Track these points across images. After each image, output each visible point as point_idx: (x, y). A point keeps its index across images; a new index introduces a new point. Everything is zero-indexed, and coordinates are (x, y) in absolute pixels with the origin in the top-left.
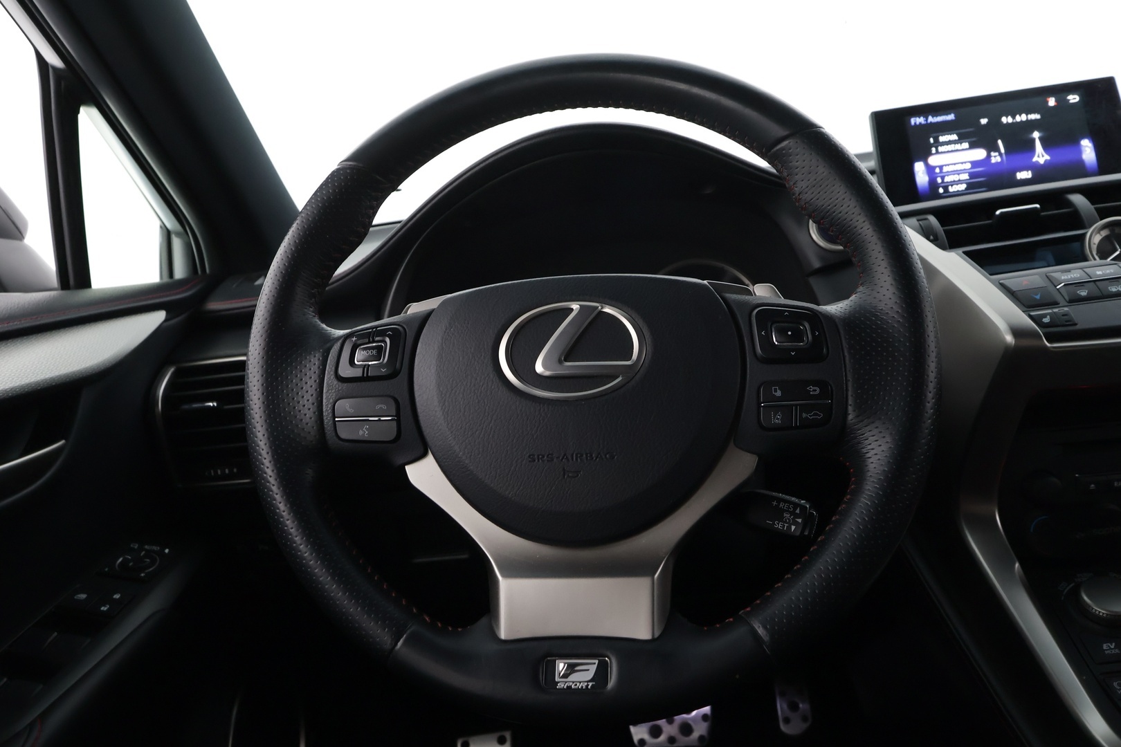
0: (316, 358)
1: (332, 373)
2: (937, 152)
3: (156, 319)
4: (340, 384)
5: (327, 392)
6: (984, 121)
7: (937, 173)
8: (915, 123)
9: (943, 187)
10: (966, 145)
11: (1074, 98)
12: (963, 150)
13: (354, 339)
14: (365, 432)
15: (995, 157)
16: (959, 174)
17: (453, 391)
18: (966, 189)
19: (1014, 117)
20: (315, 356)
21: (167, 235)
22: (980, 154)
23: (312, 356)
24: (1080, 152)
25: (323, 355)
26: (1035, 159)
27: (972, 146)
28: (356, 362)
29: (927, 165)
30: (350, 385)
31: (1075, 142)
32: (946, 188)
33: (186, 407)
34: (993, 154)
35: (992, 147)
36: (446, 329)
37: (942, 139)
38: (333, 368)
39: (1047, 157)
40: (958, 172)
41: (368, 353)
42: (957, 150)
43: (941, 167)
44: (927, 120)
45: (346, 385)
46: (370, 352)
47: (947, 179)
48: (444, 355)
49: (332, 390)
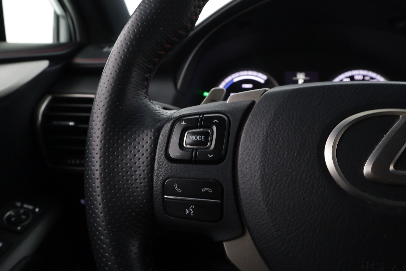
0: (148, 137)
1: (162, 153)
3: (43, 65)
4: (170, 164)
5: (157, 170)
13: (183, 123)
14: (190, 211)
17: (278, 185)
20: (147, 135)
21: (57, 18)
23: (144, 135)
25: (154, 134)
28: (184, 145)
30: (179, 166)
33: (55, 123)
36: (271, 124)
38: (164, 148)
41: (196, 138)
45: (175, 165)
46: (198, 137)
48: (268, 148)
49: (162, 168)
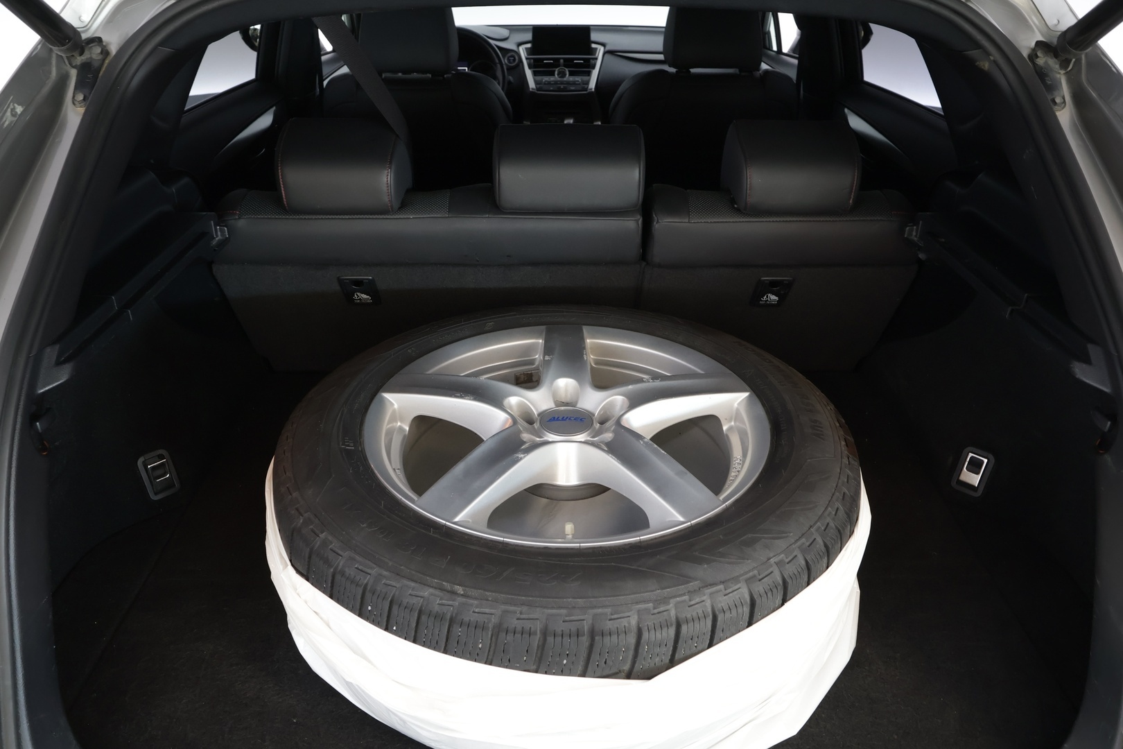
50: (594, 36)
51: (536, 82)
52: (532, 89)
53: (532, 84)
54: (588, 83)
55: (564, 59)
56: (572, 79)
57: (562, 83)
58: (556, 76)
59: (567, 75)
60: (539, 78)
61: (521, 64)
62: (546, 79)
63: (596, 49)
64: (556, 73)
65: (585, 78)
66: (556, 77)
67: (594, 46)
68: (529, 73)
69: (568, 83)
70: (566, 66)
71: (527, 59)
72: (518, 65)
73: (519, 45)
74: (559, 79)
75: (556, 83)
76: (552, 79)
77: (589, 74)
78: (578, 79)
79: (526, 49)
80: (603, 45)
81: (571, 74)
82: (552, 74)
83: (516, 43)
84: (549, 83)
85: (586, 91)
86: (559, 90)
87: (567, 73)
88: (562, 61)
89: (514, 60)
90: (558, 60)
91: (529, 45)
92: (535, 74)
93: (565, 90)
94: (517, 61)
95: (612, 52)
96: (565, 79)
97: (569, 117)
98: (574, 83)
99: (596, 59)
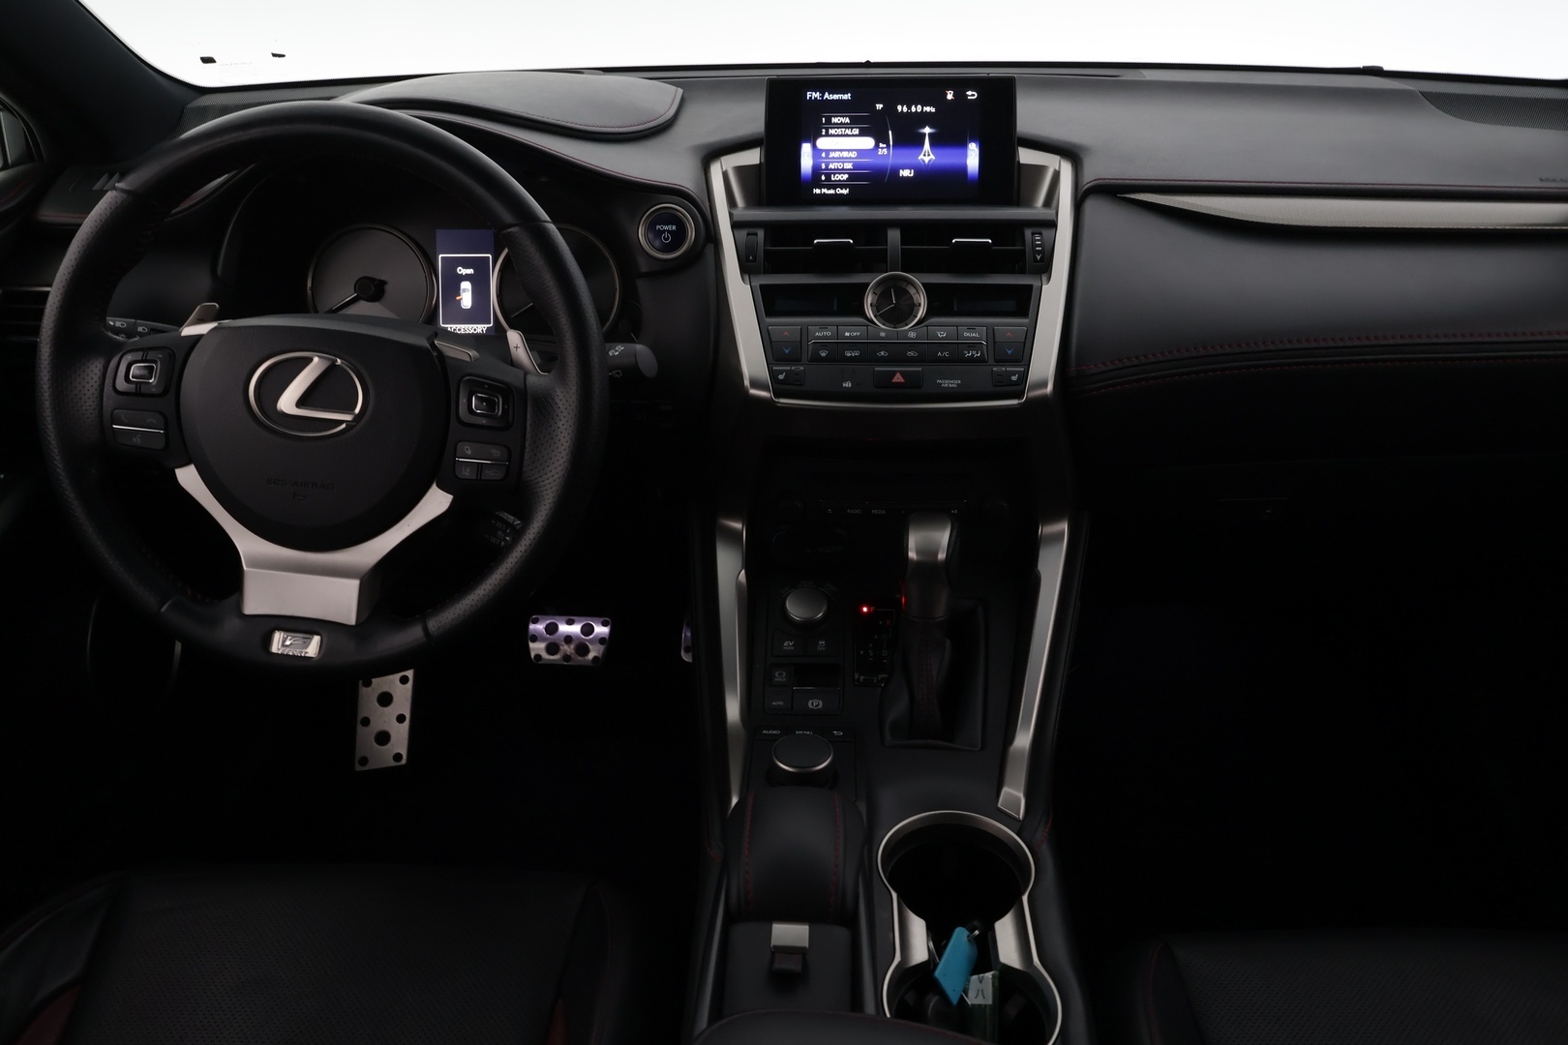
2: (827, 135)
6: (879, 106)
7: (823, 158)
8: (811, 98)
9: (826, 174)
10: (856, 131)
11: (972, 95)
12: (853, 136)
15: (882, 148)
16: (843, 163)
18: (848, 180)
19: (909, 108)
22: (868, 143)
24: (965, 156)
26: (921, 157)
27: (863, 133)
29: (814, 146)
31: (964, 146)
32: (828, 176)
34: (881, 145)
35: (881, 138)
37: (835, 120)
39: (932, 157)
40: (842, 160)
42: (847, 135)
43: (828, 152)
44: (822, 96)
47: (831, 166)
50: (1032, 114)
51: (774, 351)
52: (755, 384)
53: (751, 358)
54: (1022, 352)
55: (904, 226)
56: (943, 330)
57: (898, 353)
58: (870, 313)
59: (921, 312)
60: (788, 326)
61: (710, 248)
62: (822, 329)
63: (1038, 170)
64: (869, 299)
65: (1008, 326)
66: (870, 323)
67: (1026, 156)
68: (741, 296)
69: (928, 354)
70: (912, 263)
71: (736, 225)
72: (694, 257)
73: (711, 154)
74: (883, 329)
75: (868, 352)
76: (850, 330)
77: (1024, 303)
78: (972, 330)
79: (741, 171)
80: (1069, 152)
81: (942, 302)
82: (849, 302)
83: (697, 148)
84: (836, 352)
85: (1019, 396)
86: (885, 390)
87: (922, 300)
88: (894, 236)
89: (680, 235)
90: (880, 227)
91: (752, 157)
92: (770, 303)
93: (913, 389)
94: (691, 234)
95: (1114, 191)
96: (909, 331)
97: (930, 514)
98: (955, 356)
99: (1053, 225)
